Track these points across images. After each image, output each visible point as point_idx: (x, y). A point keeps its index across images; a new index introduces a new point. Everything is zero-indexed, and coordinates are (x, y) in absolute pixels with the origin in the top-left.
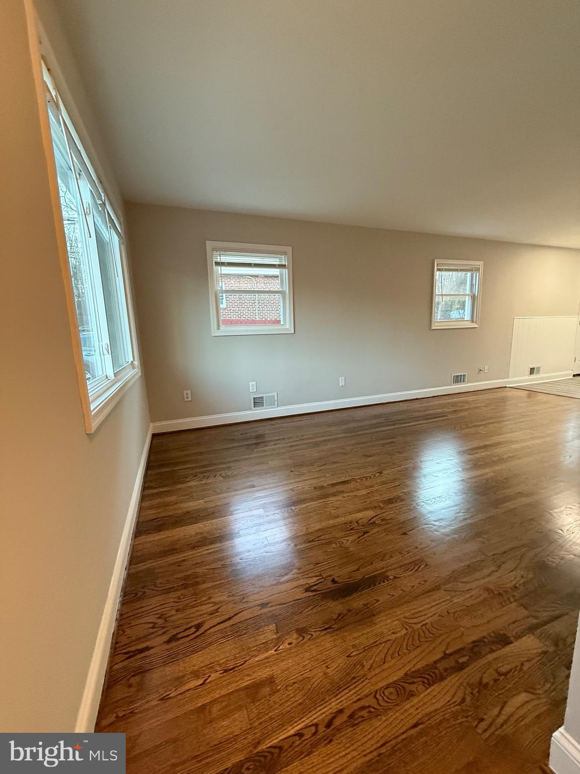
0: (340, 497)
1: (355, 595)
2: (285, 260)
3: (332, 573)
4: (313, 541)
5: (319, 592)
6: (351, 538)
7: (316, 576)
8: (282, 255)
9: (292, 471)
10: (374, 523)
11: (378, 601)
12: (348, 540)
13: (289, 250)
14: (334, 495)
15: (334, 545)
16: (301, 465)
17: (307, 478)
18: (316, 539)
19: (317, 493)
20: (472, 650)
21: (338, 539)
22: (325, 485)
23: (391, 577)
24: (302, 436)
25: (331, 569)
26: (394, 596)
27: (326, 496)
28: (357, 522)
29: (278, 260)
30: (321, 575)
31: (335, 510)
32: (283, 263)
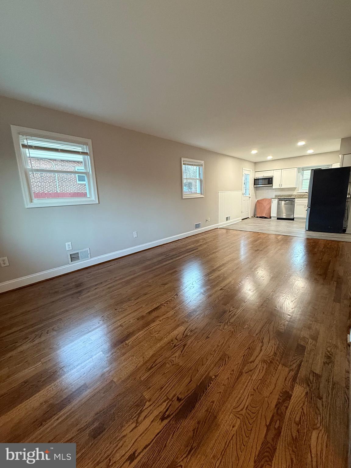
0: (157, 322)
1: (197, 405)
2: (86, 149)
3: (174, 393)
4: (151, 368)
5: (172, 416)
6: (177, 354)
7: (165, 401)
8: (84, 145)
9: (116, 309)
10: (187, 335)
11: (213, 402)
12: (176, 357)
13: (90, 141)
14: (153, 321)
15: (167, 365)
16: (122, 302)
17: (129, 312)
18: (154, 365)
19: (141, 323)
20: (277, 413)
21: (168, 358)
22: (144, 314)
23: (213, 377)
24: (115, 278)
25: (173, 389)
26: (220, 392)
27: (148, 324)
28: (176, 339)
29: (81, 149)
30: (168, 398)
31: (158, 333)
32: (86, 151)
